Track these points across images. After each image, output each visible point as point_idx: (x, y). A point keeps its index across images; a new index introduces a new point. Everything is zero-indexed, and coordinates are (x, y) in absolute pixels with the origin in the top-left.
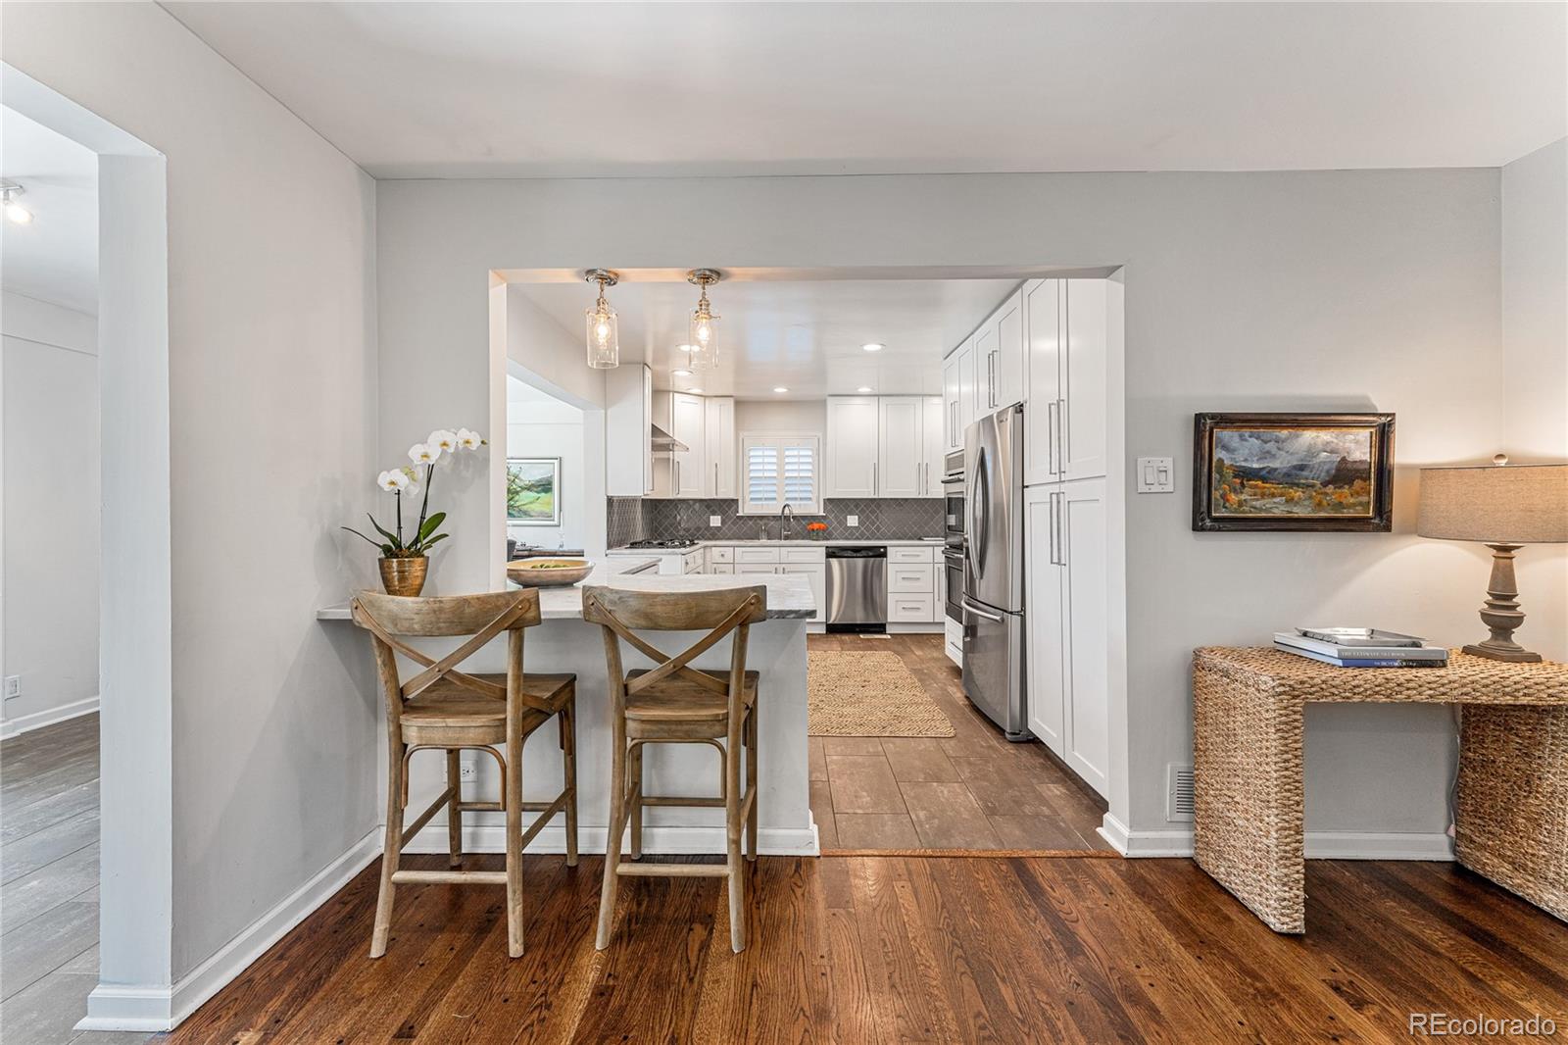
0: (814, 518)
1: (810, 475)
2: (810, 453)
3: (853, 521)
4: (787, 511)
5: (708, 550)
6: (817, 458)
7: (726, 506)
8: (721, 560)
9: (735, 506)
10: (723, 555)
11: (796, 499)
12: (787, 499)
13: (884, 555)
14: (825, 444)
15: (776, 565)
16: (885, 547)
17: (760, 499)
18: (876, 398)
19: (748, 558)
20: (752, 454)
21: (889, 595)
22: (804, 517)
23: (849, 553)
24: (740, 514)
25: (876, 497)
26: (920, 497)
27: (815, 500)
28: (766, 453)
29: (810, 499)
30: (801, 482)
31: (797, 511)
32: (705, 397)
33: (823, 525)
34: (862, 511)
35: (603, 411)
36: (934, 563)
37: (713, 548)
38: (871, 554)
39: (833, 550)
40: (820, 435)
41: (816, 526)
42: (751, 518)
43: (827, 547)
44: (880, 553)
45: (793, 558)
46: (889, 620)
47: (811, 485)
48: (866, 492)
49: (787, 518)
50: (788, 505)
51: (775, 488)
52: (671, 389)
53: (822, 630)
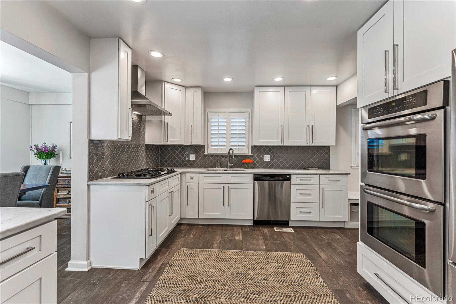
0: (246, 156)
1: (244, 132)
2: (244, 120)
3: (267, 158)
4: (231, 152)
5: (183, 175)
6: (248, 123)
7: (198, 149)
8: (191, 181)
9: (203, 150)
10: (192, 178)
11: (236, 146)
12: (231, 145)
13: (289, 179)
14: (252, 116)
15: (224, 185)
16: (290, 175)
17: (217, 145)
18: (284, 87)
19: (207, 180)
20: (212, 120)
21: (292, 204)
22: (241, 156)
23: (268, 178)
24: (206, 153)
25: (283, 144)
26: (308, 145)
27: (247, 146)
28: (220, 120)
29: (244, 146)
30: (239, 136)
31: (236, 152)
32: (186, 87)
33: (251, 160)
34: (273, 153)
35: (87, 74)
36: (320, 185)
37: (187, 174)
38: (281, 179)
39: (258, 176)
40: (250, 111)
41: (247, 161)
42: (212, 156)
43: (254, 174)
44: (287, 178)
45: (234, 180)
46: (292, 219)
47: (244, 138)
48: (277, 142)
49: (231, 156)
50: (232, 149)
51: (225, 140)
52: (163, 79)
53: (251, 223)
